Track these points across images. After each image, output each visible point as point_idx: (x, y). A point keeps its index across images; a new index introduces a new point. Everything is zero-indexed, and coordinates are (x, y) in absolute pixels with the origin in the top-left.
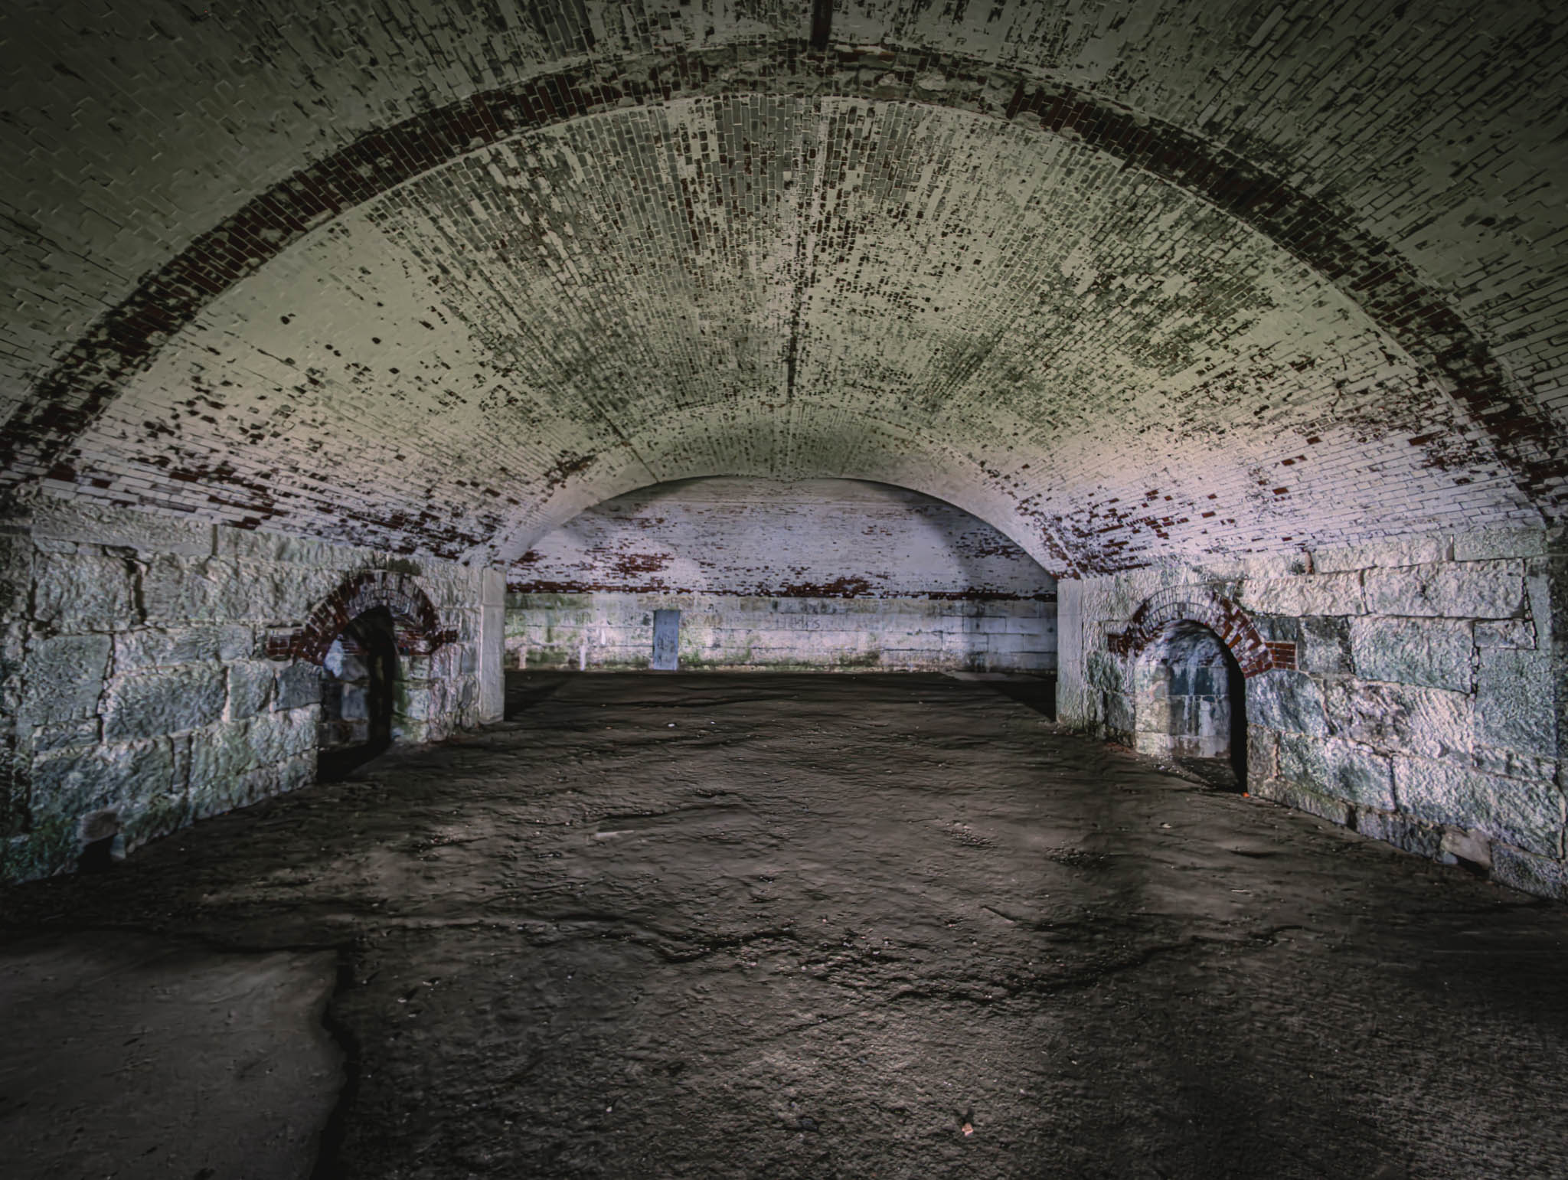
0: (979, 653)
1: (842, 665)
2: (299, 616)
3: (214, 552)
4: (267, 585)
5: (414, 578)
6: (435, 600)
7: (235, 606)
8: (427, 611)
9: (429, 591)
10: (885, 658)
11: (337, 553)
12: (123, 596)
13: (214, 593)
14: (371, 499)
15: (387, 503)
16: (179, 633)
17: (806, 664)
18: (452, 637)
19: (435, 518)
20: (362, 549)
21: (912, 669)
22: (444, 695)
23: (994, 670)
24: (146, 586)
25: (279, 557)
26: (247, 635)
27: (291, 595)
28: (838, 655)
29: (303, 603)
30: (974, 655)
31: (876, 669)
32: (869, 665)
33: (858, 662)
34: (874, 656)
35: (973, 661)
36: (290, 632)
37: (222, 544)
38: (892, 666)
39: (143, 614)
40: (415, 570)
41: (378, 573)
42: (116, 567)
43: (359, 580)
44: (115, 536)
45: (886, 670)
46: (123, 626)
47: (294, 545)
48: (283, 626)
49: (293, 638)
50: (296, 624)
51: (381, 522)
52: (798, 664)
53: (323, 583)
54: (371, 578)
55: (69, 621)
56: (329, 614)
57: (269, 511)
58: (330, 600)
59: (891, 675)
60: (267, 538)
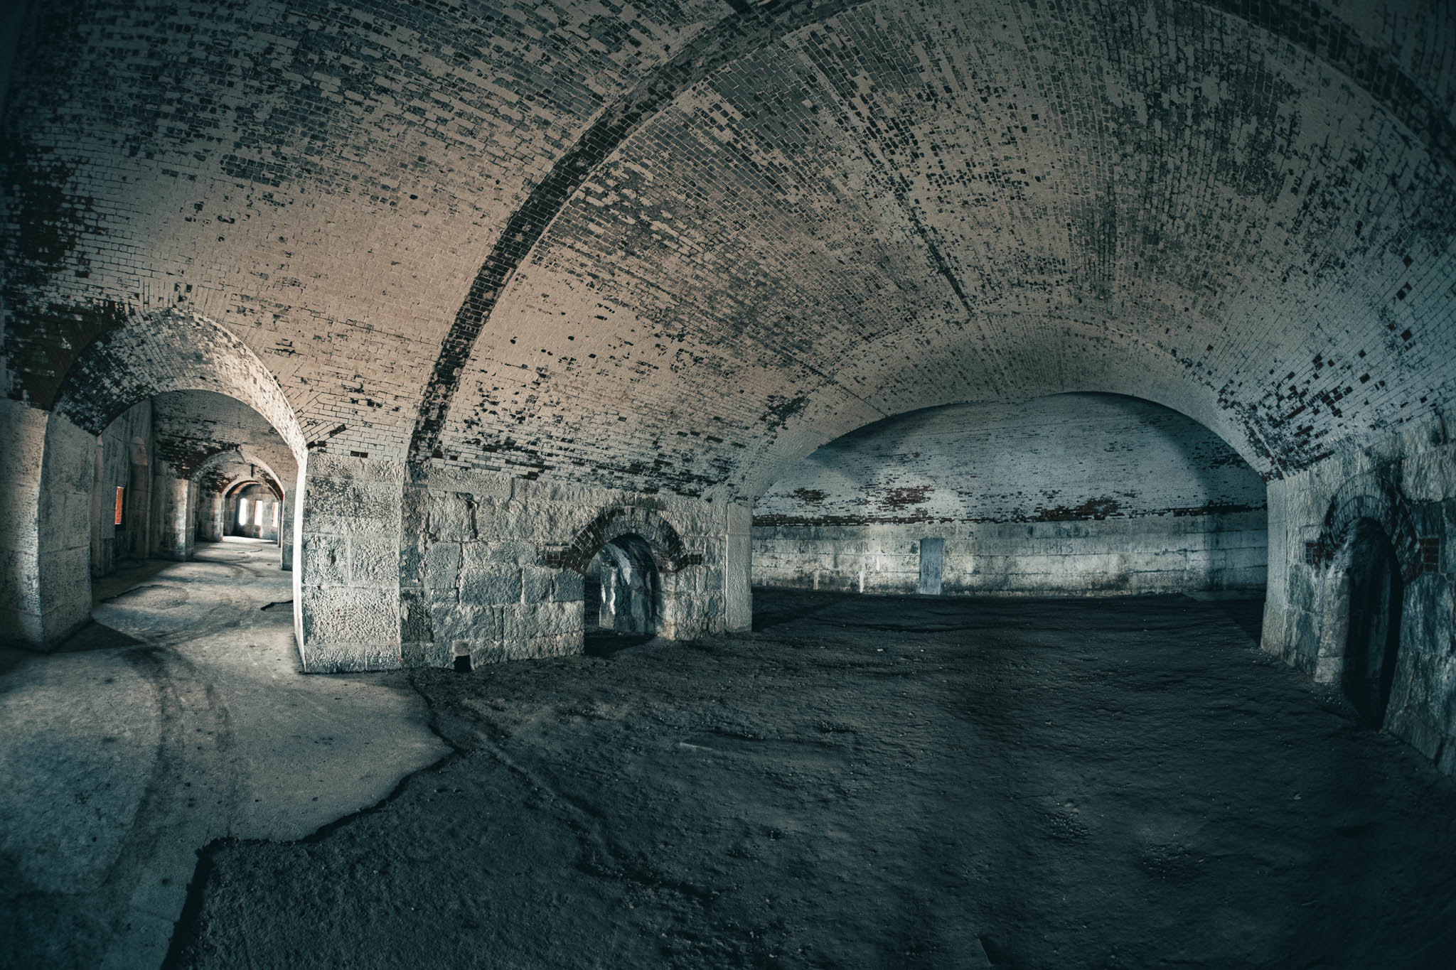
0: (1219, 570)
1: (1093, 589)
2: (567, 539)
3: (512, 495)
4: (544, 516)
5: (659, 512)
6: (679, 529)
7: (526, 531)
8: (672, 538)
9: (674, 523)
10: (1134, 581)
11: (594, 494)
12: (466, 522)
13: (512, 521)
14: (611, 453)
15: (626, 456)
16: (493, 545)
17: (1059, 589)
18: (697, 560)
19: (668, 464)
20: (613, 490)
21: (1158, 591)
22: (690, 605)
23: (1231, 587)
24: (478, 516)
25: (553, 498)
26: (532, 549)
27: (562, 525)
28: (1090, 579)
29: (570, 529)
30: (1214, 572)
31: (1125, 593)
32: (1119, 588)
33: (1109, 586)
34: (1123, 579)
35: (1212, 579)
36: (560, 549)
37: (517, 490)
38: (1140, 588)
39: (476, 533)
40: (661, 506)
41: (627, 509)
42: (462, 504)
43: (612, 514)
44: (462, 488)
45: (1134, 593)
46: (466, 539)
47: (563, 489)
48: (556, 544)
49: (563, 553)
50: (565, 544)
51: (623, 470)
52: (1052, 589)
53: (584, 516)
54: (622, 512)
55: (443, 535)
56: (588, 537)
57: (542, 467)
58: (590, 527)
59: (1139, 597)
60: (545, 485)
